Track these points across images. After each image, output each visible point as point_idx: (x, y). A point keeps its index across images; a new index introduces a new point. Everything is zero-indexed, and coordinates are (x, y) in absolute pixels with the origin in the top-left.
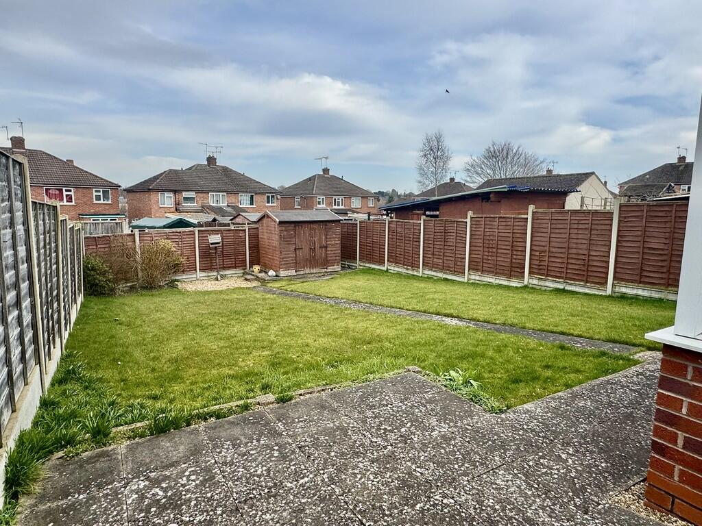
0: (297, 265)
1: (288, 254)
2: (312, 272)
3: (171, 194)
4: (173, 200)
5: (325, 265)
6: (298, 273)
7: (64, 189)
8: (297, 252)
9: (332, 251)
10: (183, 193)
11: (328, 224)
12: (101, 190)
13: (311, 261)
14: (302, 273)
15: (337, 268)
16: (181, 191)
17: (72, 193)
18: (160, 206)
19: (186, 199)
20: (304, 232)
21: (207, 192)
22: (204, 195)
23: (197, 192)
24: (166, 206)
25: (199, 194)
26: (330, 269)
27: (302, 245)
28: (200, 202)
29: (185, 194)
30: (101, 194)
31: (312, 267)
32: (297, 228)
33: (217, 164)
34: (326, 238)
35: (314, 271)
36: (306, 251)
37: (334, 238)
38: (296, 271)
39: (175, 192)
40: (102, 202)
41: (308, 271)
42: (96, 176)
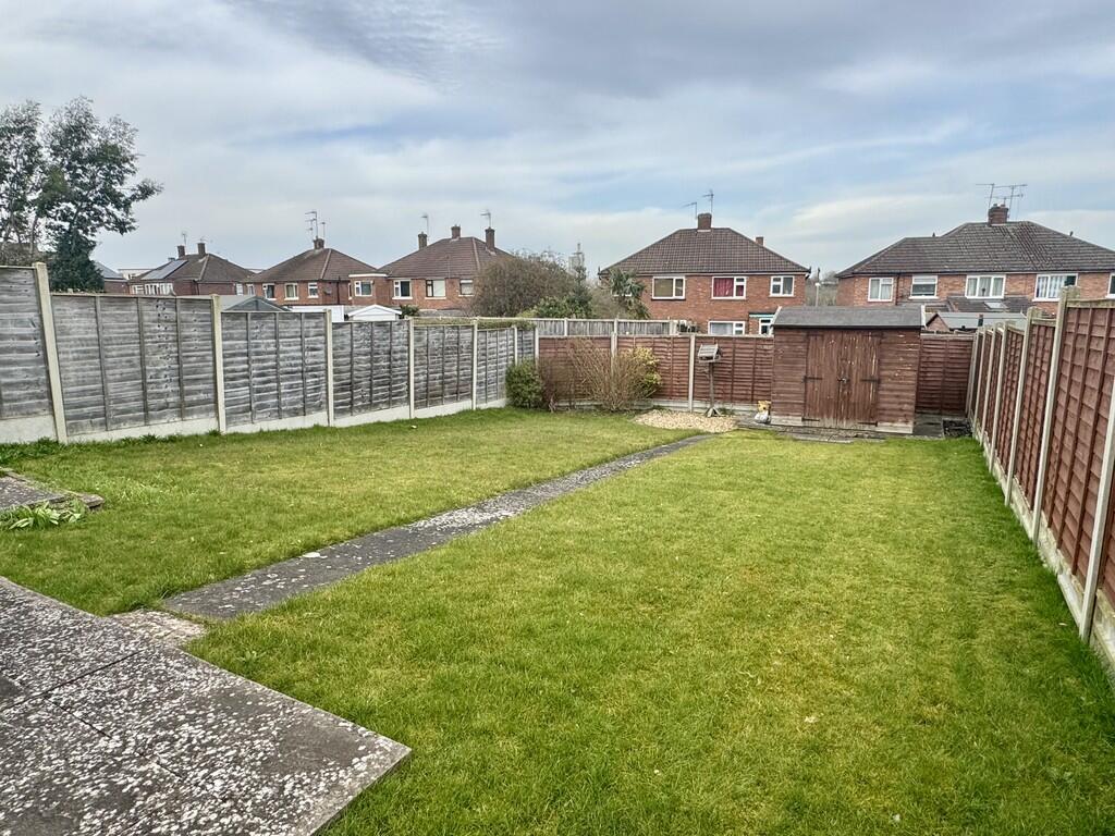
0: (808, 408)
1: (789, 386)
2: (839, 425)
3: (892, 281)
4: (892, 291)
5: (872, 418)
6: (807, 423)
7: (735, 278)
8: (810, 384)
9: (892, 390)
10: (914, 278)
11: (886, 334)
12: (782, 277)
13: (837, 406)
14: (816, 424)
15: (907, 428)
16: (910, 275)
17: (744, 284)
18: (869, 300)
19: (918, 288)
20: (828, 349)
21: (963, 274)
22: (956, 279)
23: (941, 274)
24: (879, 300)
25: (946, 279)
26: (884, 428)
27: (820, 372)
28: (945, 293)
29: (917, 280)
30: (781, 283)
31: (839, 416)
32: (812, 338)
33: (1009, 220)
34: (880, 363)
35: (844, 425)
36: (829, 383)
37: (899, 364)
38: (803, 420)
39: (898, 276)
40: (781, 295)
41: (830, 422)
42: (781, 258)
